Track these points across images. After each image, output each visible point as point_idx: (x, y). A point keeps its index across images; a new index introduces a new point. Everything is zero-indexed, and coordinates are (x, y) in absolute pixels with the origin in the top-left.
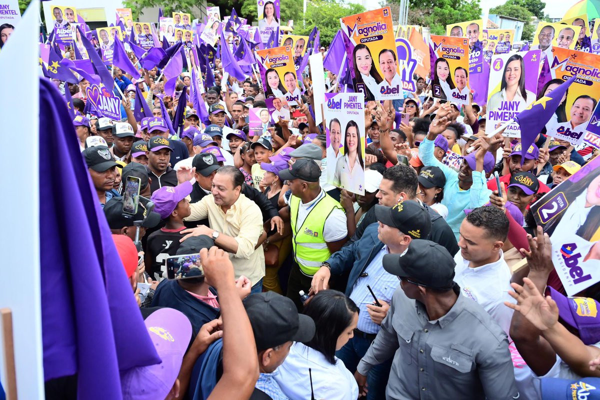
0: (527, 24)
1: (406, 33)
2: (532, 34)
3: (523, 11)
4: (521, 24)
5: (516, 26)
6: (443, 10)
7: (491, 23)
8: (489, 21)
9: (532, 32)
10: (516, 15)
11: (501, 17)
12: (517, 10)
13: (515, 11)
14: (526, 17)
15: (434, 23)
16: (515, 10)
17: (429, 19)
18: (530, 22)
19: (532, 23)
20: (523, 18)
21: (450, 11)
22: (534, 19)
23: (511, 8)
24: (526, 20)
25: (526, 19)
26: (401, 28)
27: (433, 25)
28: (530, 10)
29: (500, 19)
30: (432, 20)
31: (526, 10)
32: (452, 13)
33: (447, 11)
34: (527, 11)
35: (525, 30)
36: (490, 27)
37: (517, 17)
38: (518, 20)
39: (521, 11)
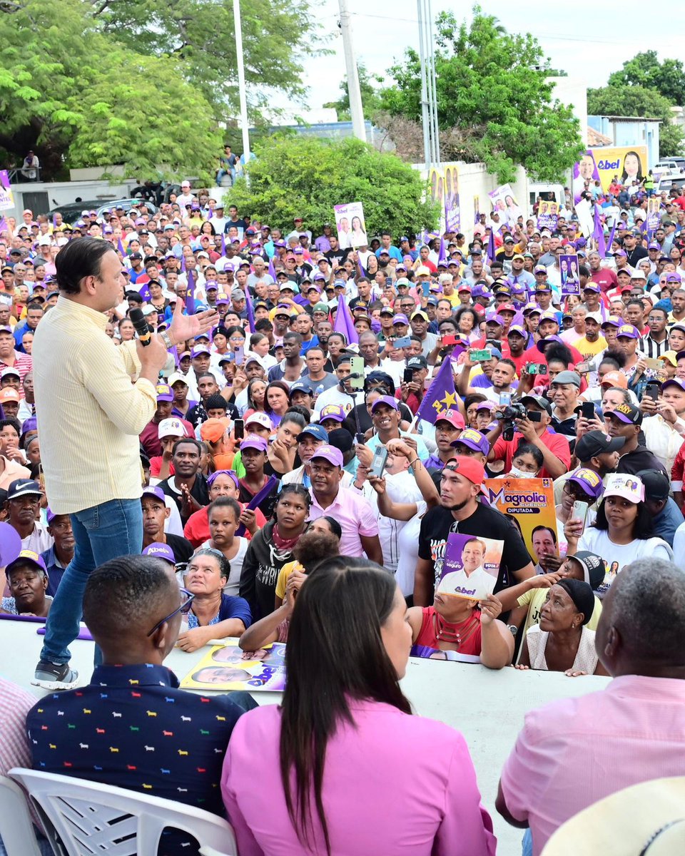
0: (664, 123)
1: (444, 181)
2: (679, 144)
3: (650, 96)
4: (654, 127)
5: (644, 131)
6: (506, 127)
7: (595, 134)
8: (591, 131)
9: (678, 140)
10: (639, 105)
11: (611, 120)
12: (637, 96)
13: (633, 98)
14: (660, 109)
15: (490, 153)
16: (633, 95)
17: (480, 146)
18: (669, 119)
19: (674, 121)
20: (655, 112)
21: (520, 129)
22: (677, 112)
23: (625, 93)
24: (661, 117)
25: (660, 113)
26: (434, 172)
27: (490, 157)
28: (664, 93)
29: (611, 124)
30: (487, 149)
31: (654, 91)
32: (523, 133)
33: (514, 130)
34: (659, 96)
35: (664, 137)
36: (595, 143)
37: (641, 111)
38: (645, 121)
39: (647, 98)
